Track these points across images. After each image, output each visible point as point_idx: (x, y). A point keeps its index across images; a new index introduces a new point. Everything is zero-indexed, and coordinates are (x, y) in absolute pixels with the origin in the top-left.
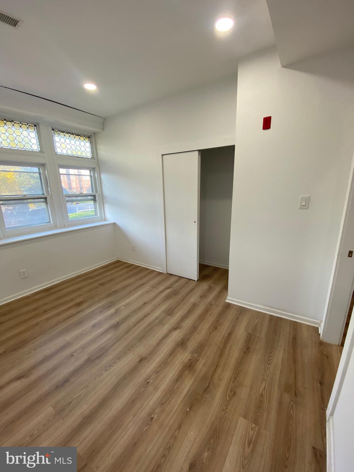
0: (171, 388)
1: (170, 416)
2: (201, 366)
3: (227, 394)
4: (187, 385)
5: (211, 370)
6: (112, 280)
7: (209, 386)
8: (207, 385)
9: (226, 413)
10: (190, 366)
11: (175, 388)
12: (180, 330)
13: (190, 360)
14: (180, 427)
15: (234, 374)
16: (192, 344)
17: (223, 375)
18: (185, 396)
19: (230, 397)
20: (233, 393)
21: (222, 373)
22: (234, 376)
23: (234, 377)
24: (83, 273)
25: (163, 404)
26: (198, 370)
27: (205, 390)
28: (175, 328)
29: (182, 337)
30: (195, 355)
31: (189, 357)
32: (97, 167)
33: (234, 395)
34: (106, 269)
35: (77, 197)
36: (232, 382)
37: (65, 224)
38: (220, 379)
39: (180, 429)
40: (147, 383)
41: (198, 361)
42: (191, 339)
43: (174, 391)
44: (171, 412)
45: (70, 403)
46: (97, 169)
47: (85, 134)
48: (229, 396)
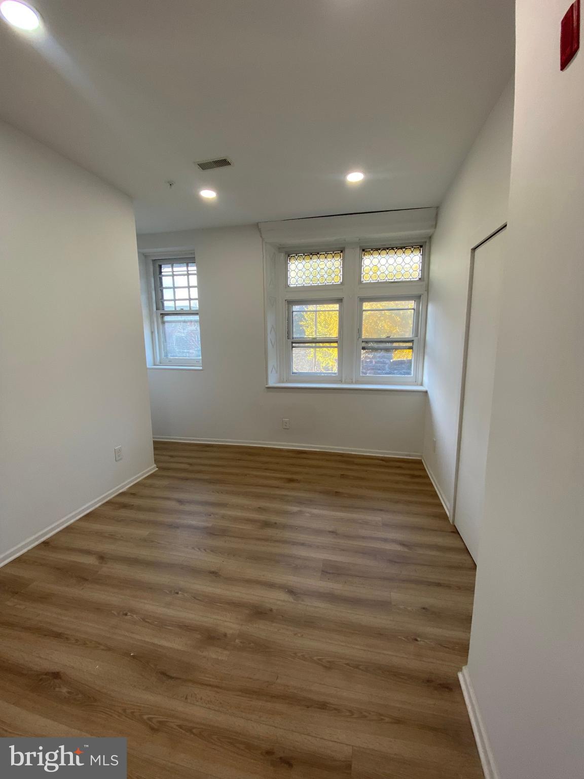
0: (168, 622)
1: (127, 634)
2: (214, 656)
3: (154, 715)
4: (174, 642)
5: (207, 675)
6: (362, 479)
7: (171, 678)
8: (174, 675)
9: (119, 716)
10: (211, 637)
11: (170, 628)
12: (293, 601)
13: (225, 635)
14: (109, 649)
15: (202, 726)
16: (261, 630)
17: (197, 703)
18: (154, 644)
19: (148, 722)
20: (156, 727)
21: (201, 699)
22: (196, 728)
23: (194, 728)
24: (353, 453)
25: (144, 620)
26: (205, 654)
27: (164, 674)
28: (291, 591)
29: (274, 608)
30: (237, 641)
31: (229, 632)
32: (426, 293)
33: (152, 729)
34: (384, 463)
35: (379, 343)
36: (179, 722)
37: (352, 379)
38: (186, 698)
39: (105, 650)
40: (175, 591)
41: (225, 649)
42: (274, 624)
43: (164, 628)
44: (132, 633)
45: (152, 542)
46: (424, 298)
47: (414, 243)
48: (150, 719)
